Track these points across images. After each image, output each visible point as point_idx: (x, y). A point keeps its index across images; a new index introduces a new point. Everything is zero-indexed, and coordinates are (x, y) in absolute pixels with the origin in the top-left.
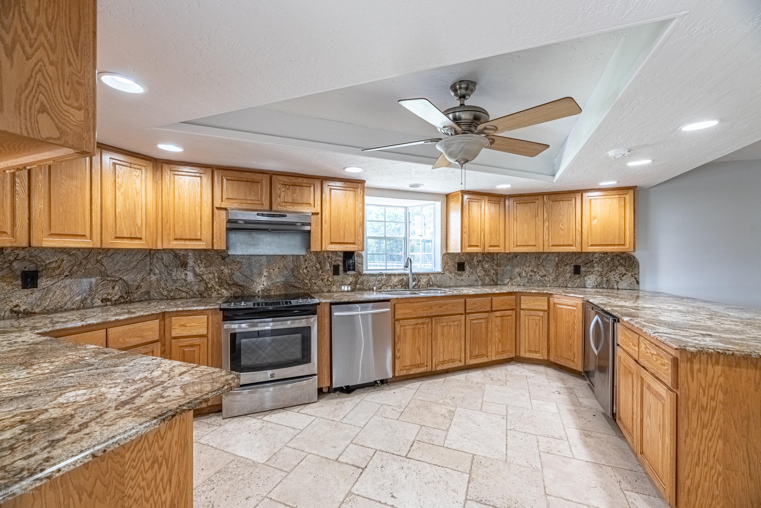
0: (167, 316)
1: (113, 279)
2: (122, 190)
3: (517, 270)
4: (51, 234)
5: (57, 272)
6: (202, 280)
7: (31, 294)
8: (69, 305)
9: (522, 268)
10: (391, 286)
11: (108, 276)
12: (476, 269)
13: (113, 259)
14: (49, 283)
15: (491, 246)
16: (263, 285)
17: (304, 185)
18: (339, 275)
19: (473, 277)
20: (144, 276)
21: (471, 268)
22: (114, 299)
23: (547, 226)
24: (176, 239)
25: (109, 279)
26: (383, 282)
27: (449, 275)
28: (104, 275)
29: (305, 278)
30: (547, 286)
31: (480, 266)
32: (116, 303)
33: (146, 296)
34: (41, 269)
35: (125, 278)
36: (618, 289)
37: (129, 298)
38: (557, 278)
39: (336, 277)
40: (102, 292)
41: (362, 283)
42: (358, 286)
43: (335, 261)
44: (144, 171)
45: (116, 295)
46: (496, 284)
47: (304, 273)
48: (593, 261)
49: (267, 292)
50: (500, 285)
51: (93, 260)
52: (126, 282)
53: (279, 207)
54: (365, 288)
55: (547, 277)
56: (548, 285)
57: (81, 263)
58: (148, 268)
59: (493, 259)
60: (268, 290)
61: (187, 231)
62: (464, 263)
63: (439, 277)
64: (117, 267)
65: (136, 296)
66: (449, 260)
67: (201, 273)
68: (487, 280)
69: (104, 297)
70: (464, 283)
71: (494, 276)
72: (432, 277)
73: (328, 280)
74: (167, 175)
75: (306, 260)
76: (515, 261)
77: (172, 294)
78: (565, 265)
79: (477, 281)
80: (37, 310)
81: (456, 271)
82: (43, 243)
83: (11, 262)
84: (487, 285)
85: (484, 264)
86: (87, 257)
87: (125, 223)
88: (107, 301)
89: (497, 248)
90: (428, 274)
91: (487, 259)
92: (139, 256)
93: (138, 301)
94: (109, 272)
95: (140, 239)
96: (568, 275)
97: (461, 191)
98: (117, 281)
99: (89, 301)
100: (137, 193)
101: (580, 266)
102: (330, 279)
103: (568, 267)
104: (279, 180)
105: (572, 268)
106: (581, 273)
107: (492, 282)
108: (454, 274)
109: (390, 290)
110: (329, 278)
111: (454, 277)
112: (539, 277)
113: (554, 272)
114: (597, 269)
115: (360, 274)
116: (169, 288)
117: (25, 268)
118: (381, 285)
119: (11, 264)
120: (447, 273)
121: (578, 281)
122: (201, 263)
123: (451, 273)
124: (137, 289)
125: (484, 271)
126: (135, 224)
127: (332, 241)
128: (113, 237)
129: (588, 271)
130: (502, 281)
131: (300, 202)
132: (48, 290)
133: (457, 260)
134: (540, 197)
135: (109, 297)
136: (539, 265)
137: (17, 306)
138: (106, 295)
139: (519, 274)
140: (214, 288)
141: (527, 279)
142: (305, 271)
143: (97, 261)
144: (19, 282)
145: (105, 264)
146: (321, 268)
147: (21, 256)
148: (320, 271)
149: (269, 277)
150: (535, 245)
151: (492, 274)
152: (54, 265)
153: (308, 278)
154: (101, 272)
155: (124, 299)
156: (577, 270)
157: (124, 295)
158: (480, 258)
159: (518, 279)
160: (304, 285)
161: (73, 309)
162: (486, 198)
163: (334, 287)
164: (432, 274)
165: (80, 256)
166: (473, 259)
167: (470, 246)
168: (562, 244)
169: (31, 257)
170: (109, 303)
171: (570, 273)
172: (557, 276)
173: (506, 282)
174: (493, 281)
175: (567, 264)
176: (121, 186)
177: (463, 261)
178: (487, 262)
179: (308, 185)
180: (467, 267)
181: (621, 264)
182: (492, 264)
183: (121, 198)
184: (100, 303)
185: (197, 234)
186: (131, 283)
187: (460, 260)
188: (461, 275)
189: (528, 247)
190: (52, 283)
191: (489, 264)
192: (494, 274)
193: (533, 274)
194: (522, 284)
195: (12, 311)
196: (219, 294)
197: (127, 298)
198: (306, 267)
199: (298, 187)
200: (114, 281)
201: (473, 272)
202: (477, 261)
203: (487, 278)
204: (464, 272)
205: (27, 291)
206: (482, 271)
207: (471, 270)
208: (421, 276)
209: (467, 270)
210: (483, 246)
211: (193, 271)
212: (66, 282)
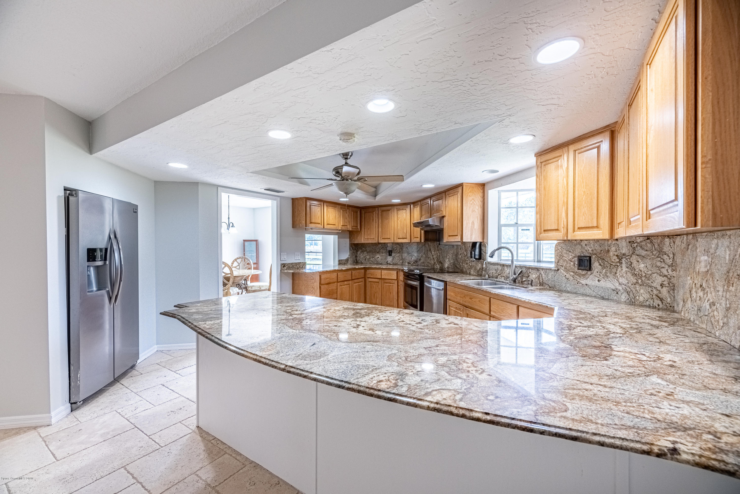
5: (396, 251)
8: (399, 263)
12: (614, 270)
13: (411, 247)
14: (395, 255)
20: (422, 255)
21: (604, 267)
25: (410, 255)
27: (565, 274)
31: (624, 265)
32: (412, 265)
33: (423, 264)
34: (392, 250)
35: (415, 255)
37: (417, 264)
40: (408, 260)
45: (412, 262)
52: (416, 257)
57: (402, 248)
60: (449, 267)
62: (590, 257)
63: (550, 274)
64: (412, 250)
65: (419, 263)
66: (565, 251)
70: (591, 291)
72: (542, 273)
75: (460, 249)
77: (428, 264)
80: (392, 263)
81: (576, 269)
83: (387, 248)
84: (642, 305)
85: (635, 264)
86: (403, 246)
87: (401, 233)
88: (409, 264)
90: (537, 269)
91: (643, 253)
94: (410, 252)
95: (406, 238)
98: (413, 256)
99: (404, 263)
100: (404, 220)
104: (433, 200)
107: (658, 302)
108: (572, 274)
109: (503, 280)
111: (572, 278)
115: (485, 262)
118: (497, 274)
120: (562, 271)
123: (567, 271)
124: (419, 260)
125: (635, 275)
133: (578, 252)
137: (388, 260)
142: (460, 257)
143: (406, 248)
144: (388, 254)
145: (409, 249)
149: (449, 259)
152: (395, 248)
153: (461, 262)
154: (407, 252)
155: (415, 264)
157: (415, 262)
164: (543, 269)
166: (608, 251)
169: (391, 246)
174: (661, 300)
176: (400, 219)
177: (587, 255)
179: (441, 198)
180: (596, 265)
182: (659, 264)
183: (400, 223)
187: (583, 252)
188: (583, 277)
191: (649, 262)
192: (662, 285)
201: (608, 274)
202: (617, 256)
203: (642, 291)
204: (589, 273)
205: (390, 257)
206: (629, 274)
207: (604, 271)
208: (530, 270)
209: (596, 270)
210: (565, 230)
211: (432, 253)
212: (398, 255)
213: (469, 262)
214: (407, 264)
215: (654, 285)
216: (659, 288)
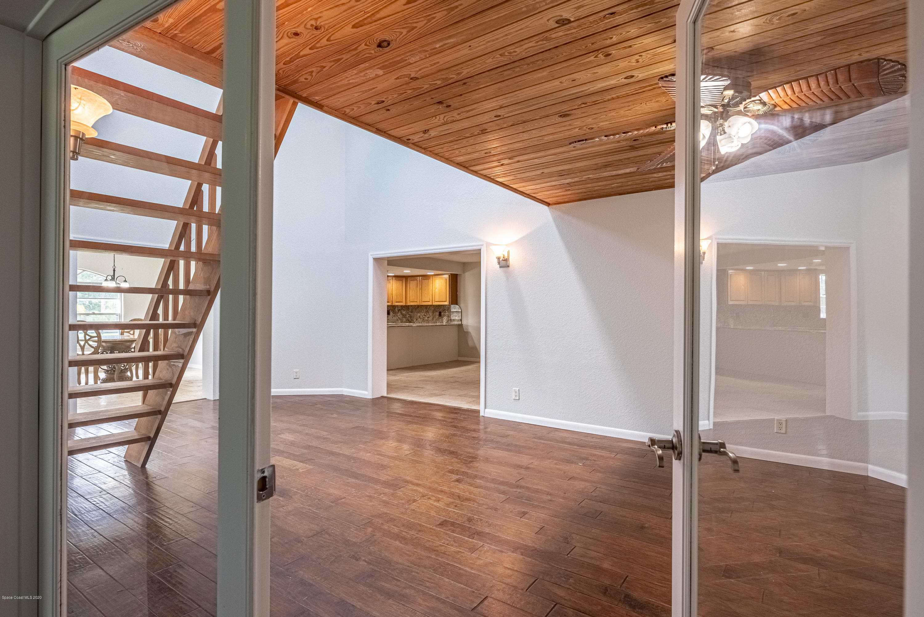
3: (419, 314)
15: (397, 302)
19: (395, 318)
23: (421, 292)
38: (433, 318)
46: (410, 322)
55: (430, 318)
59: (407, 308)
71: (409, 318)
76: (418, 310)
79: (397, 320)
89: (403, 303)
101: (441, 312)
105: (438, 313)
112: (427, 318)
113: (432, 315)
114: (447, 313)
129: (444, 315)
130: (413, 321)
141: (422, 319)
151: (407, 317)
156: (440, 315)
158: (400, 308)
159: (419, 319)
168: (426, 301)
173: (415, 321)
175: (436, 311)
178: (404, 310)
182: (408, 311)
193: (424, 316)
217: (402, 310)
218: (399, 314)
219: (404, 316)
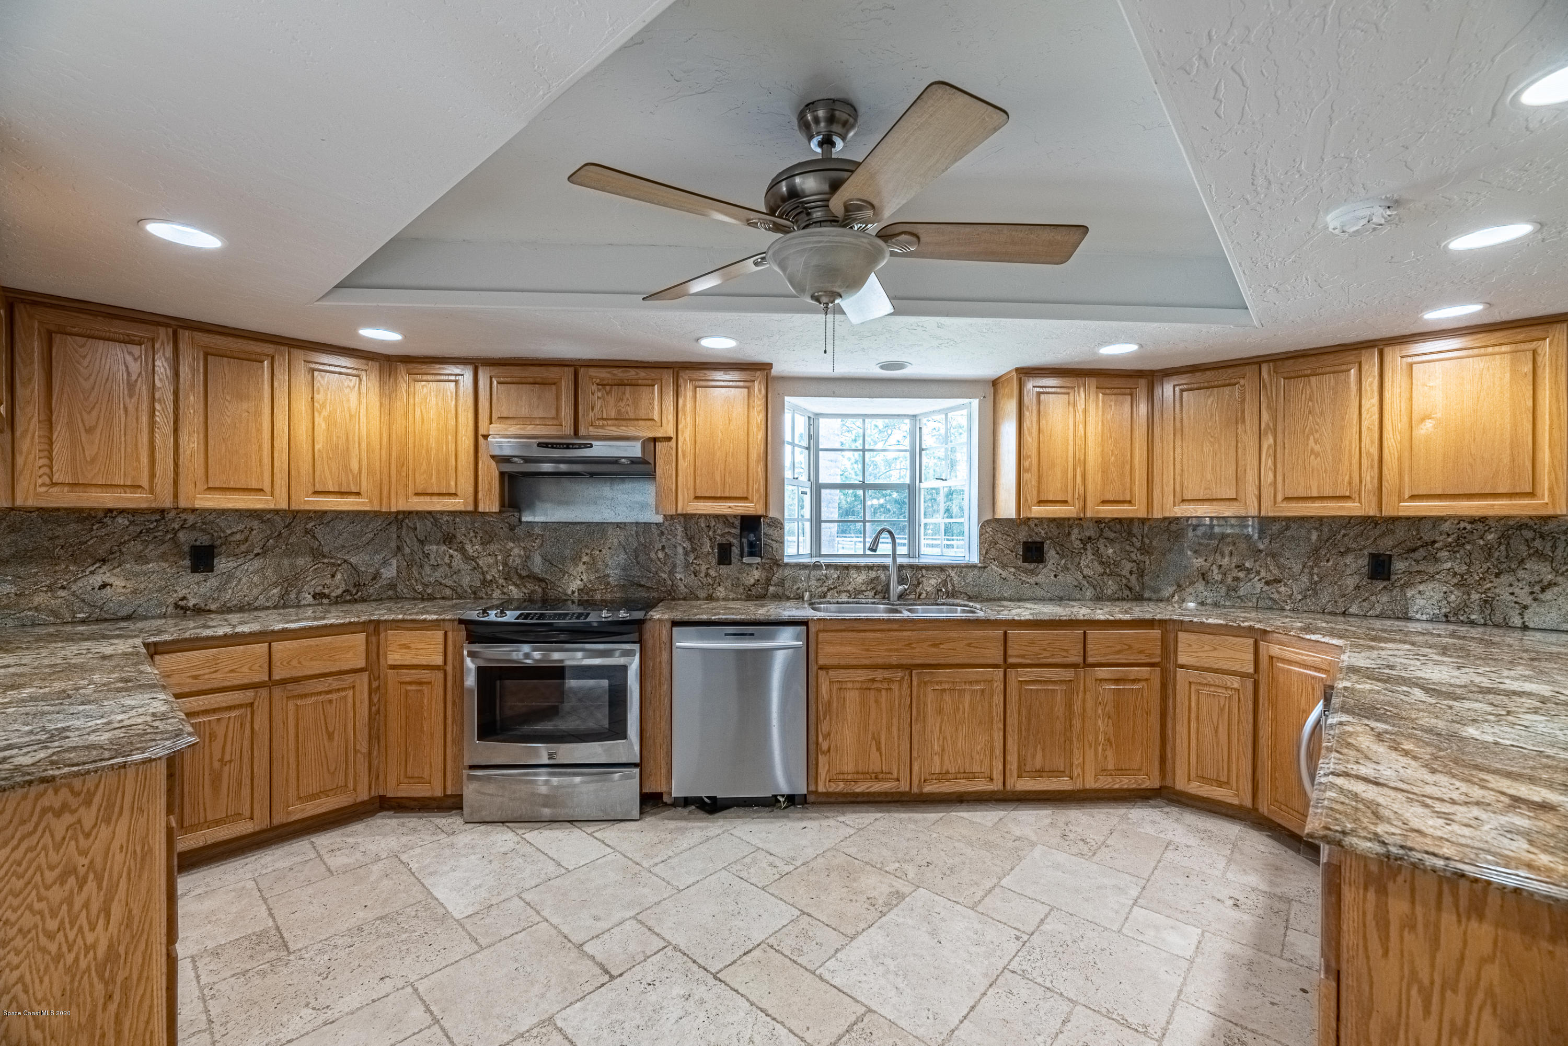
0: (382, 627)
1: (332, 561)
2: (325, 413)
3: (1197, 563)
4: (209, 488)
5: (243, 548)
6: (477, 567)
7: (205, 581)
8: (261, 600)
9: (1211, 559)
10: (848, 591)
11: (324, 556)
12: (1077, 560)
13: (333, 529)
14: (231, 565)
15: (1104, 502)
16: (582, 580)
17: (640, 382)
18: (730, 564)
19: (1068, 579)
20: (387, 558)
22: (333, 594)
23: (1269, 447)
24: (417, 494)
25: (326, 561)
26: (830, 582)
27: (1000, 571)
28: (317, 554)
29: (660, 569)
30: (1283, 609)
31: (1089, 552)
32: (338, 601)
33: (390, 593)
34: (218, 542)
35: (353, 560)
36: (1525, 628)
37: (360, 594)
38: (1314, 589)
39: (724, 570)
40: (314, 582)
41: (781, 583)
42: (771, 589)
43: (722, 535)
44: (364, 378)
45: (338, 588)
46: (1139, 598)
47: (659, 559)
48: (1434, 542)
49: (587, 593)
50: (1150, 599)
51: (299, 530)
52: (354, 568)
53: (591, 429)
54: (787, 593)
55: (1285, 585)
56: (1288, 608)
57: (280, 534)
58: (393, 545)
59: (1130, 534)
60: (591, 590)
61: (434, 480)
62: (1042, 543)
63: (971, 575)
64: (340, 542)
65: (371, 590)
66: (1000, 535)
67: (475, 554)
68: (1111, 586)
69: (317, 591)
70: (1043, 593)
71: (1133, 578)
72: (953, 574)
73: (707, 575)
74: (403, 381)
75: (662, 533)
77: (429, 591)
78: (1342, 554)
79: (1079, 587)
80: (213, 607)
81: (1020, 563)
82: (196, 502)
83: (176, 532)
84: (1110, 599)
85: (1102, 548)
86: (290, 524)
87: (330, 468)
88: (322, 598)
89: (1126, 507)
90: (941, 568)
91: (1112, 535)
92: (378, 524)
93: (375, 600)
94: (326, 550)
95: (358, 494)
96: (1351, 582)
97: (1017, 370)
98: (339, 565)
99: (293, 596)
100: (351, 416)
101: (1390, 556)
102: (712, 573)
103: (1349, 559)
104: (591, 378)
105: (1364, 561)
106: (1394, 578)
107: (1128, 592)
108: (1013, 570)
109: (846, 599)
110: (710, 571)
111: (1012, 577)
112: (1259, 585)
113: (1306, 570)
114: (1448, 565)
115: (777, 563)
116: (426, 580)
117: (196, 541)
118: (825, 589)
119: (175, 534)
120: (994, 567)
121: (1384, 599)
122: (476, 537)
123: (1004, 566)
124: (374, 579)
125: (1101, 563)
126: (347, 468)
127: (698, 494)
128: (310, 492)
129: (1419, 572)
130: (1156, 590)
131: (632, 416)
132: (230, 576)
133: (1023, 536)
134: (1249, 371)
135: (326, 591)
136: (1261, 551)
137: (183, 598)
138: (321, 588)
139: (1203, 574)
140: (497, 582)
141: (1224, 589)
142: (661, 555)
143: (307, 532)
144: (187, 562)
145: (319, 536)
146: (694, 550)
147: (190, 522)
148: (692, 556)
149: (592, 566)
150: (1235, 499)
151: (1125, 572)
152: (238, 537)
153: (667, 569)
154: (312, 549)
155: (351, 595)
156: (1379, 569)
157: (351, 589)
158: (1091, 533)
159: (1200, 586)
160: (658, 582)
161: (268, 608)
162: (1092, 382)
163: (720, 588)
164: (953, 567)
165: (279, 522)
166: (1069, 534)
167: (1041, 502)
168: (1315, 494)
169: (204, 523)
170: (325, 601)
171: (1356, 577)
172: (1316, 583)
173: (1166, 593)
174: (1130, 589)
175: (1348, 550)
176: (323, 406)
177: (1038, 540)
178: (1112, 541)
179: (650, 382)
180: (1051, 554)
181: (1539, 555)
182: (1128, 548)
183: (323, 426)
184: (312, 599)
185: (448, 484)
186: (363, 569)
187: (1031, 536)
188: (1033, 572)
189: (1215, 503)
190: (235, 565)
191: (1117, 546)
192: (1131, 573)
193: (1241, 575)
194: (1209, 601)
195: (176, 606)
196: (504, 593)
197: (356, 594)
198: (663, 548)
199: (628, 388)
200: (334, 565)
201: (1069, 566)
202: (1081, 540)
203: (1110, 582)
204: (1041, 566)
205: (199, 577)
206: (1096, 563)
207: (1063, 561)
208: (924, 571)
209: (1052, 561)
210: (1082, 503)
211: (462, 550)
212: (257, 563)
213: (704, 568)
214: (309, 599)
215: (1123, 573)
216: (1128, 575)
217: (1101, 544)
218: (1087, 559)
219: (1110, 568)
